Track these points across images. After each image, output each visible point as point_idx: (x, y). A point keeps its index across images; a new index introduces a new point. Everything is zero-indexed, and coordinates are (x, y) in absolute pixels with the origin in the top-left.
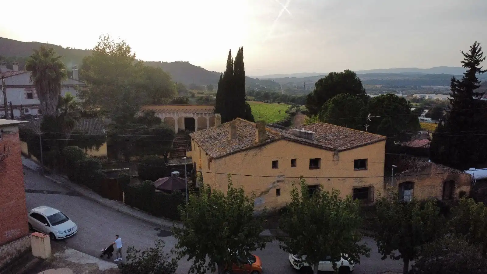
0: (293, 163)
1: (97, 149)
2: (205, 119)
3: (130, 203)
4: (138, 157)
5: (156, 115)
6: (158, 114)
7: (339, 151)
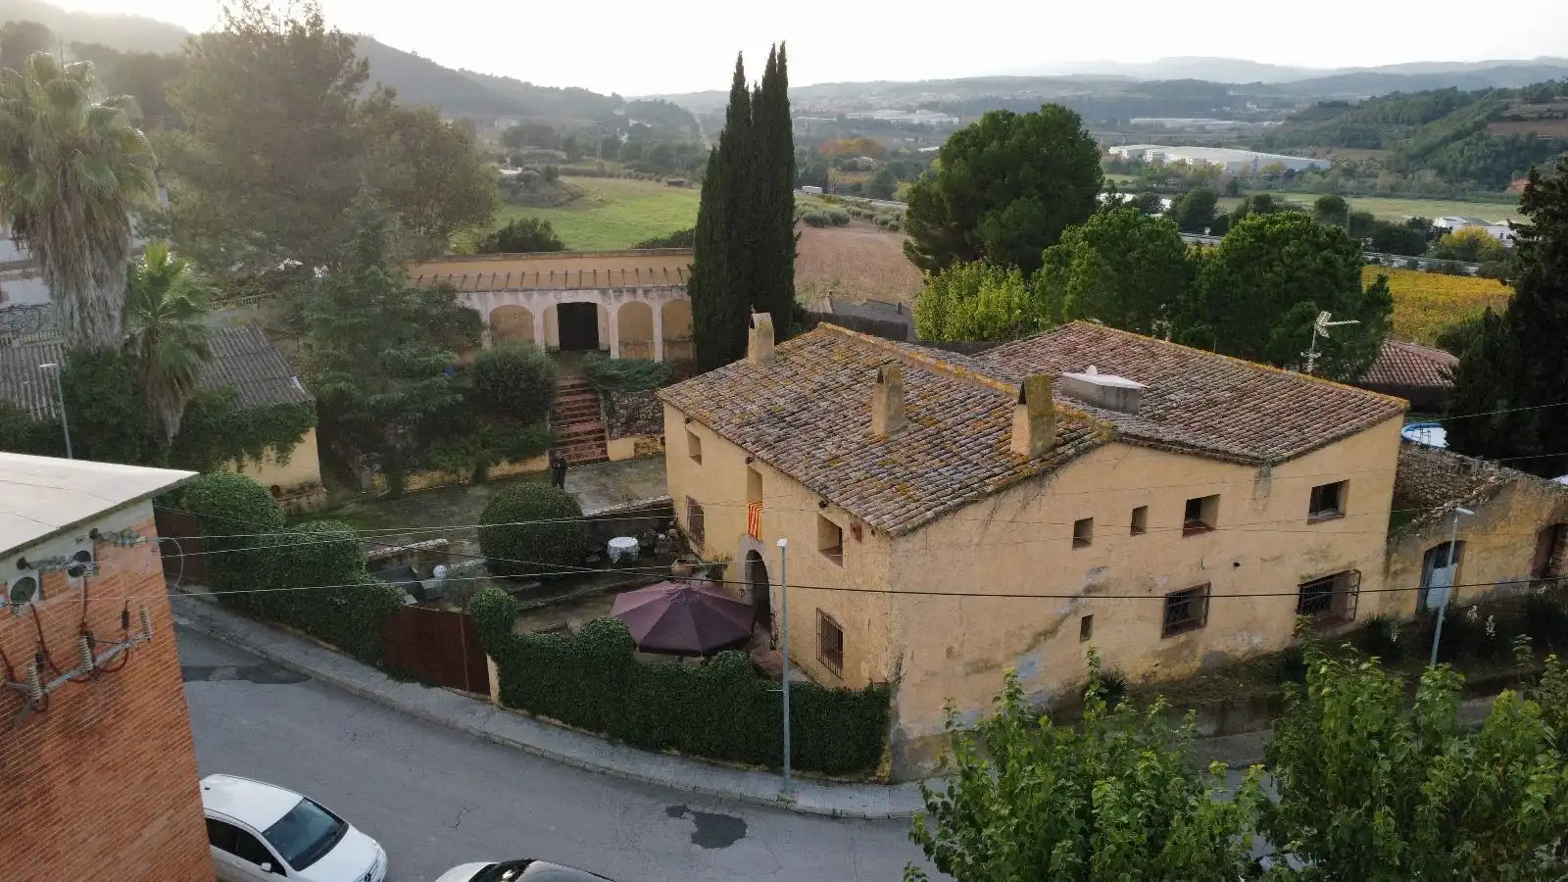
0: (1138, 521)
1: (283, 458)
2: (649, 311)
3: (518, 698)
4: (437, 475)
5: (461, 300)
6: (468, 298)
7: (1274, 464)
